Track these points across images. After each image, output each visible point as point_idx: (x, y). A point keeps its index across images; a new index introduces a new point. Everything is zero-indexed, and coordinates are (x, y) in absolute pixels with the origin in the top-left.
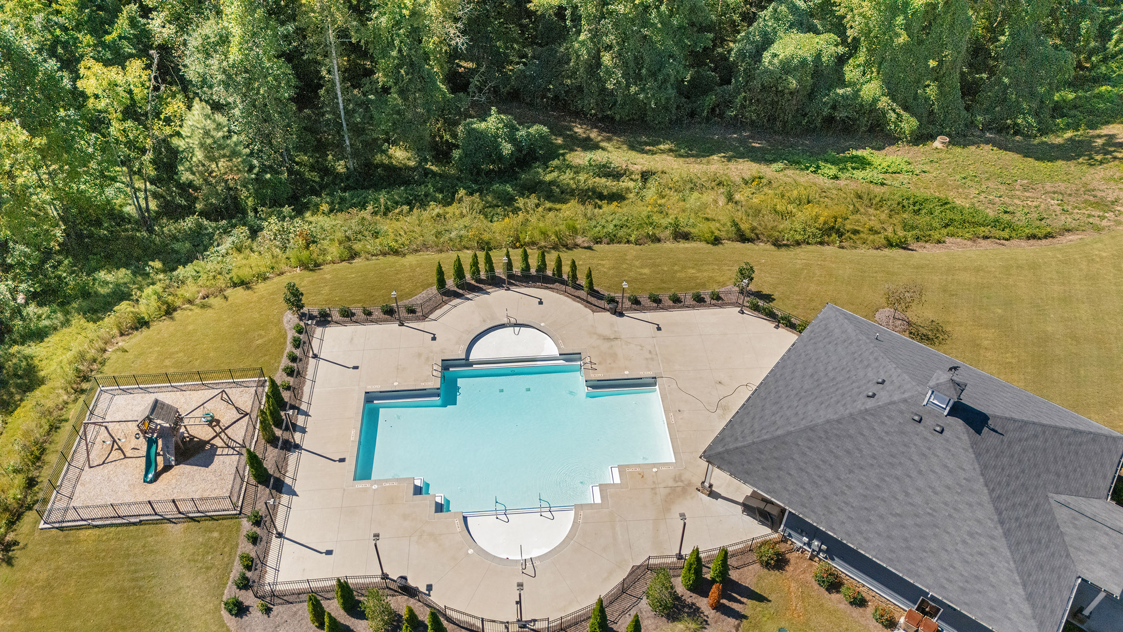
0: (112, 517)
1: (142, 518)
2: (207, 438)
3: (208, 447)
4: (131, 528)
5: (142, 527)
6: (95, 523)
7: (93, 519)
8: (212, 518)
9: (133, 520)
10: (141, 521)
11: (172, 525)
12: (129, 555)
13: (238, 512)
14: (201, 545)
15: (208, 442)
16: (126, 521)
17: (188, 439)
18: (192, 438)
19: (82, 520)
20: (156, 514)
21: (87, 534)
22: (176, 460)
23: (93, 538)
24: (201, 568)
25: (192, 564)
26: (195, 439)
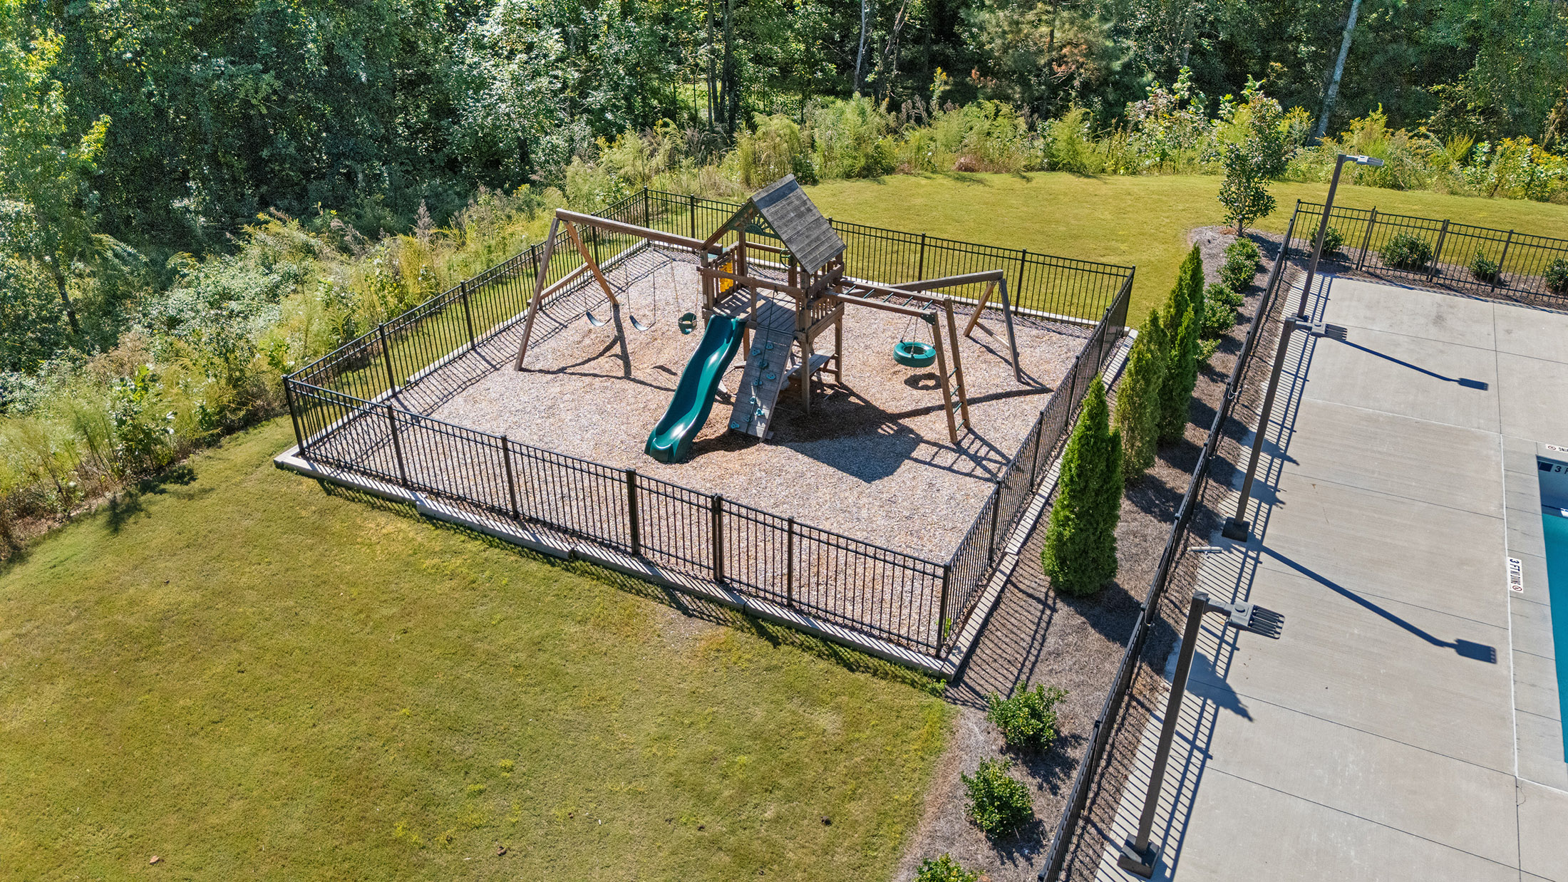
0: (492, 509)
1: (583, 548)
2: (892, 408)
3: (887, 429)
4: (533, 566)
5: (568, 578)
6: (432, 504)
7: (436, 494)
8: (831, 647)
9: (551, 541)
10: (574, 555)
11: (673, 614)
12: (469, 652)
13: (950, 670)
14: (755, 736)
15: (893, 418)
16: (526, 536)
17: (829, 392)
18: (843, 392)
19: (405, 484)
20: (636, 554)
21: (390, 528)
22: (770, 428)
23: (396, 548)
24: (715, 844)
25: (685, 805)
26: (853, 399)
